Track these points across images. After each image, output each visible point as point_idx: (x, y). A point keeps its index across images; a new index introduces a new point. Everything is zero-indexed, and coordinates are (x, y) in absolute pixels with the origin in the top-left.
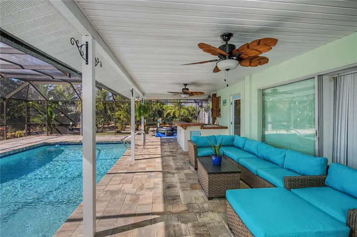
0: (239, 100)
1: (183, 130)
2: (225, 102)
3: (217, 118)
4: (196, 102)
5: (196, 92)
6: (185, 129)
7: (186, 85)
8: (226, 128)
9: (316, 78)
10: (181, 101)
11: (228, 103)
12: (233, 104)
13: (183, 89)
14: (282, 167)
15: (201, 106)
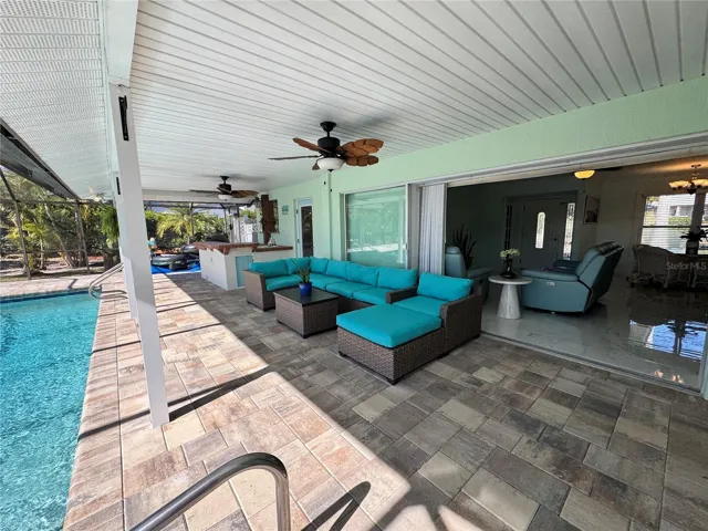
0: (310, 208)
1: (222, 256)
2: (285, 209)
3: (272, 234)
4: (224, 208)
6: (226, 253)
7: (225, 178)
9: (406, 186)
10: (195, 205)
11: (291, 211)
12: (300, 212)
13: (221, 186)
14: (376, 286)
15: (237, 215)
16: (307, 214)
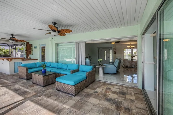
0: (45, 47)
1: (9, 62)
2: (35, 47)
3: (29, 55)
4: (9, 46)
5: (20, 40)
7: (13, 35)
8: (37, 59)
9: (75, 42)
11: (38, 48)
12: (41, 48)
13: (10, 37)
14: (67, 69)
16: (43, 49)
